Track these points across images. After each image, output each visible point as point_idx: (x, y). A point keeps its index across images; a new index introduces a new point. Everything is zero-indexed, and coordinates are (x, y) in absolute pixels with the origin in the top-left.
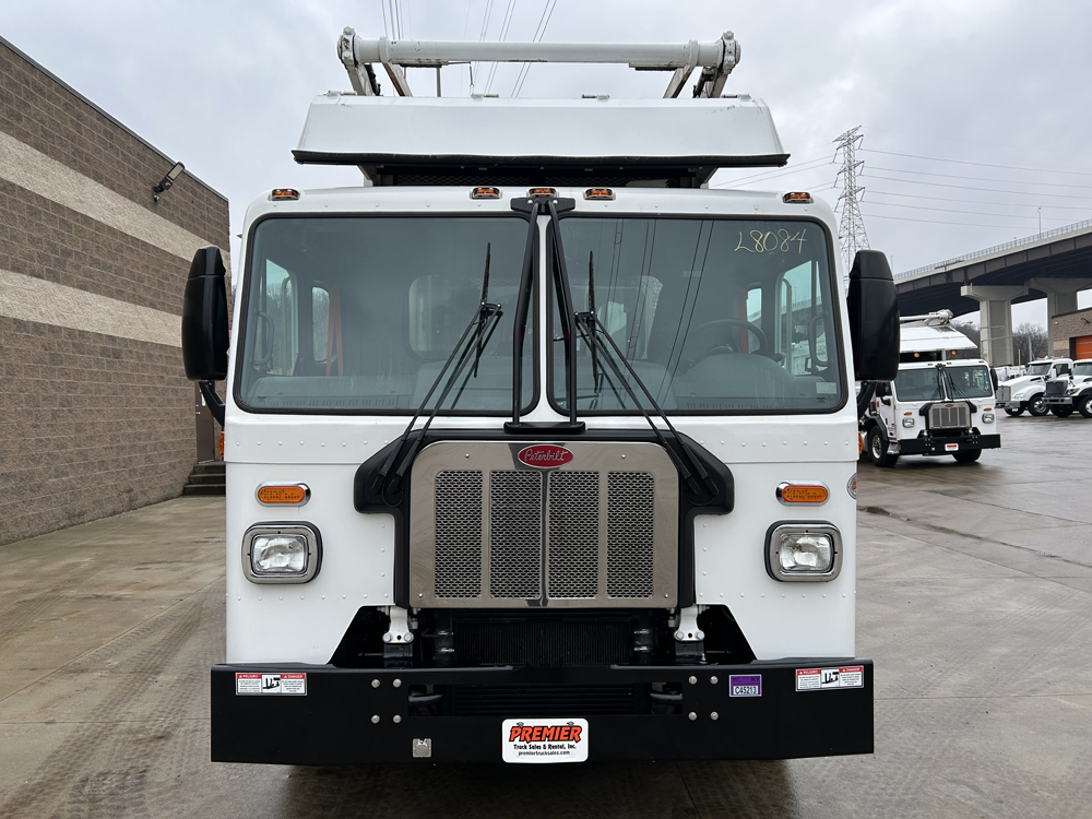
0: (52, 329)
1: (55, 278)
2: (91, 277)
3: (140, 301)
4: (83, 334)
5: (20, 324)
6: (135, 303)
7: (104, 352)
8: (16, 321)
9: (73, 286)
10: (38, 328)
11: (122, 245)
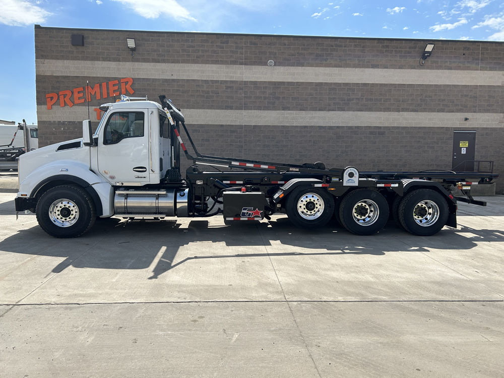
0: (338, 127)
1: (343, 110)
2: (366, 106)
3: (404, 110)
4: (358, 127)
5: (320, 127)
6: (399, 111)
7: (371, 133)
8: (319, 127)
9: (354, 111)
10: (331, 128)
11: (391, 89)
